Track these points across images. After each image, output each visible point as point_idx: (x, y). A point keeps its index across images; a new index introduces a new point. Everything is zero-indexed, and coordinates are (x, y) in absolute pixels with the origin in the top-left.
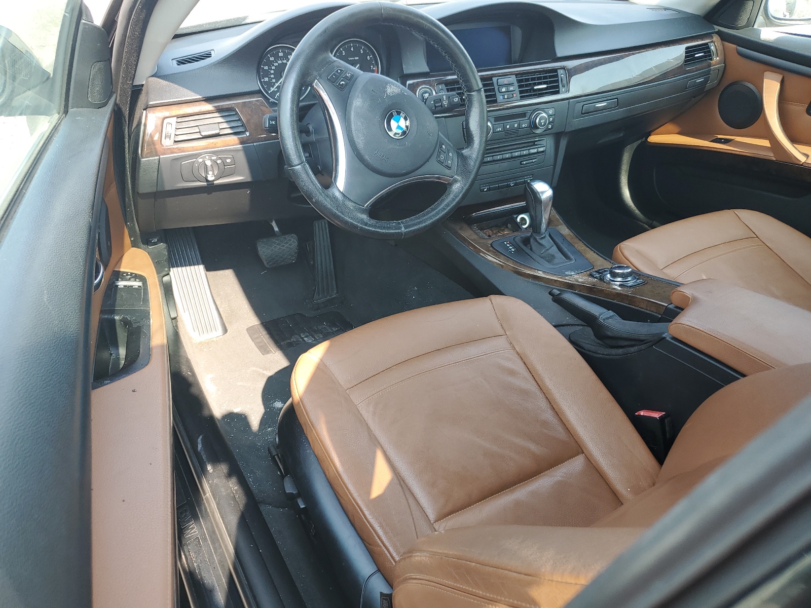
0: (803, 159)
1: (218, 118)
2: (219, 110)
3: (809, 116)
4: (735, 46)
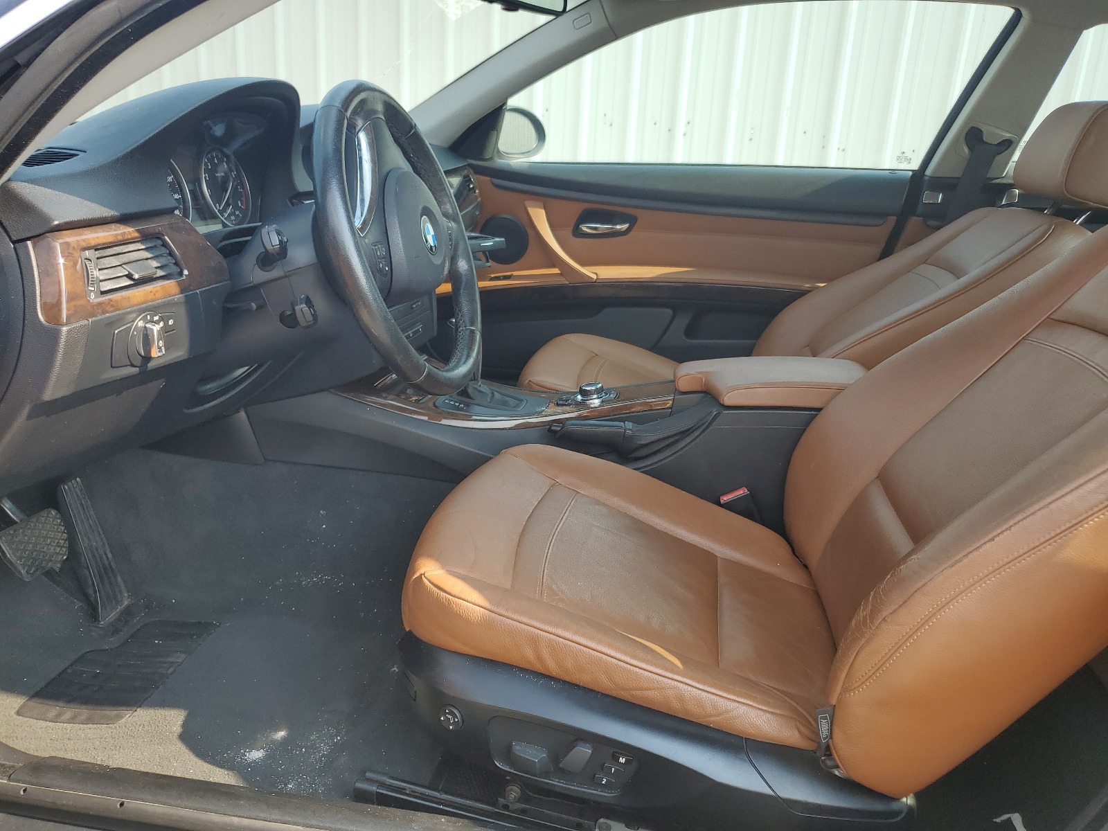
0: (594, 277)
1: (138, 251)
2: (145, 237)
3: (576, 239)
4: (487, 179)
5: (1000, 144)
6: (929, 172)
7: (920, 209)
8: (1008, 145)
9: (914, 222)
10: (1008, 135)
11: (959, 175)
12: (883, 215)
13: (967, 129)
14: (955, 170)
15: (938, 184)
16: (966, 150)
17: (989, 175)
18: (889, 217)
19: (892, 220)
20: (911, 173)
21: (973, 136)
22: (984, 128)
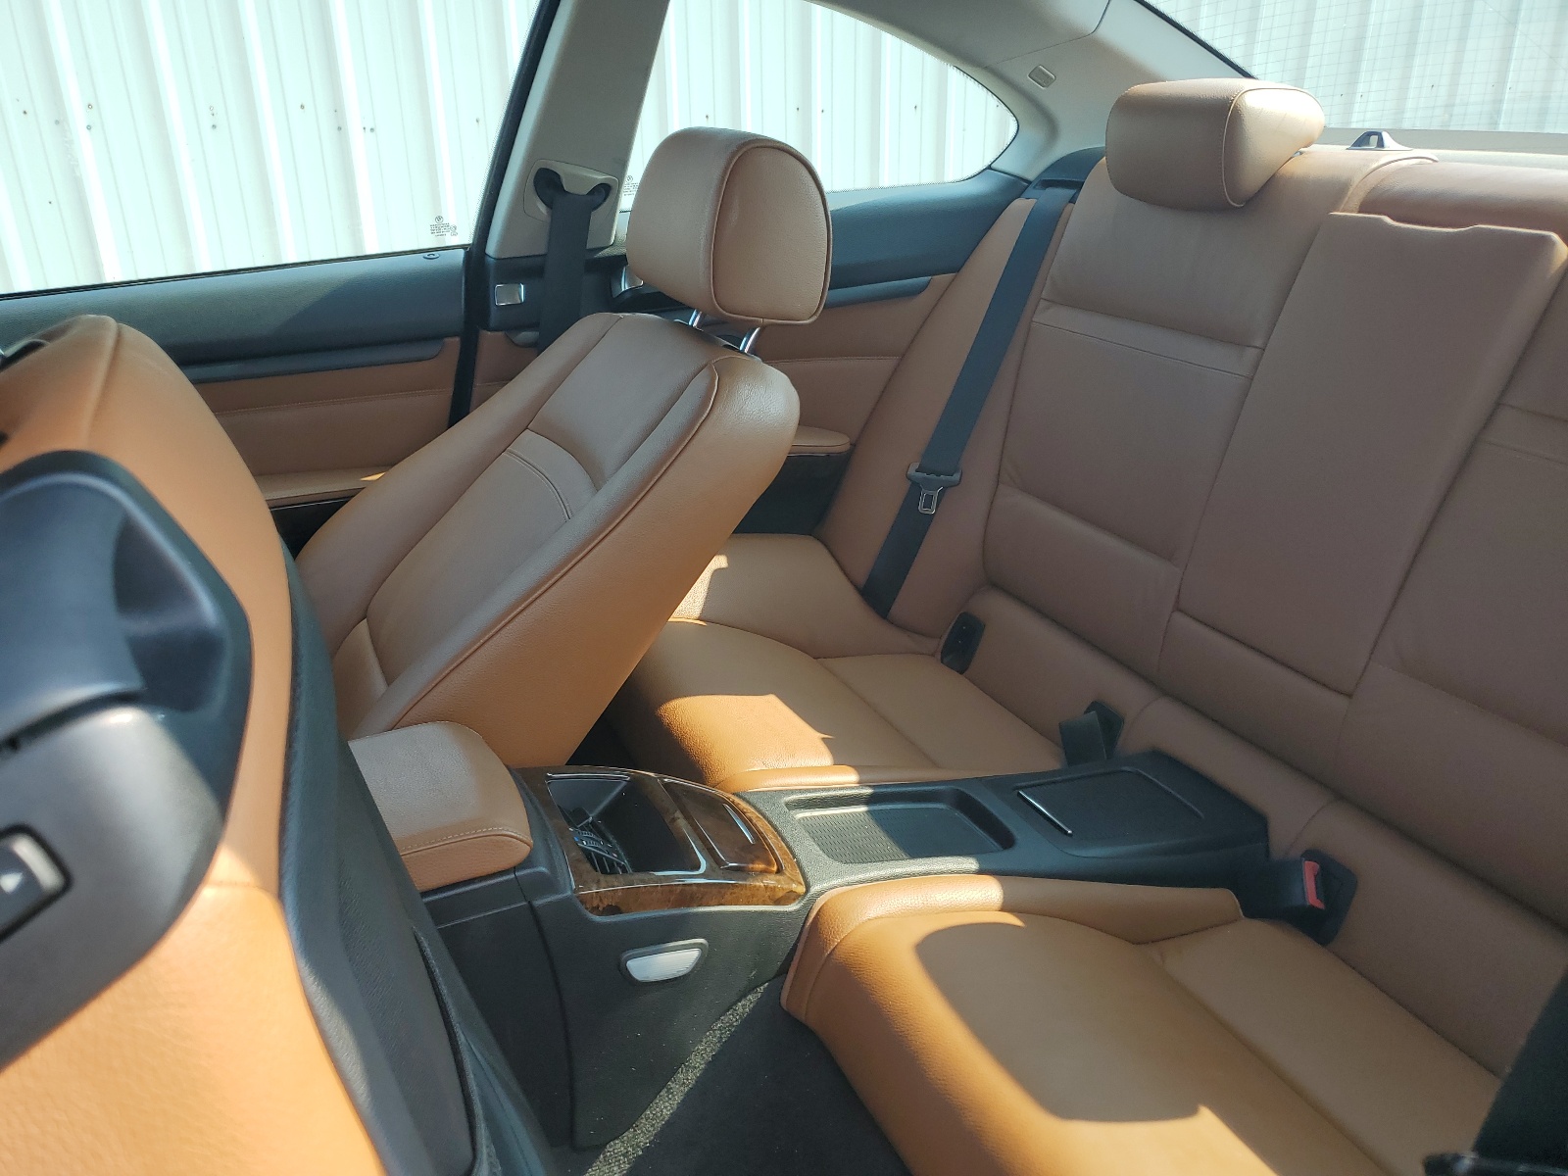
5: (592, 192)
6: (492, 248)
7: (494, 318)
8: (606, 193)
9: (490, 342)
10: (601, 178)
11: (542, 251)
12: (437, 337)
13: (534, 172)
14: (533, 243)
15: (514, 269)
16: (542, 208)
17: (589, 246)
18: (446, 340)
19: (455, 342)
20: (461, 253)
21: (546, 183)
22: (561, 169)
